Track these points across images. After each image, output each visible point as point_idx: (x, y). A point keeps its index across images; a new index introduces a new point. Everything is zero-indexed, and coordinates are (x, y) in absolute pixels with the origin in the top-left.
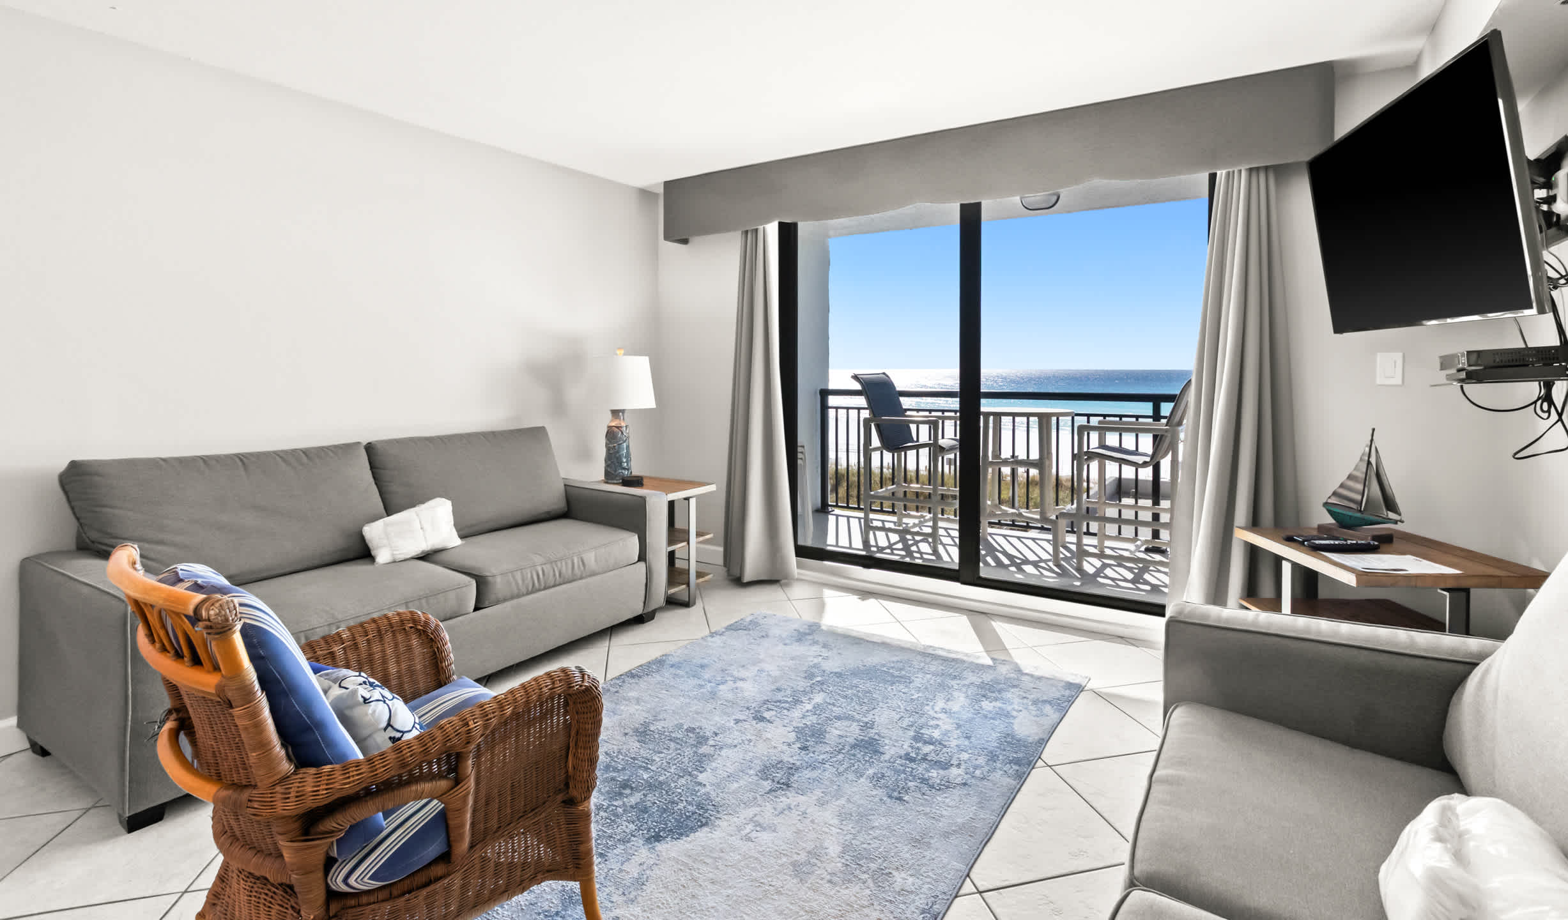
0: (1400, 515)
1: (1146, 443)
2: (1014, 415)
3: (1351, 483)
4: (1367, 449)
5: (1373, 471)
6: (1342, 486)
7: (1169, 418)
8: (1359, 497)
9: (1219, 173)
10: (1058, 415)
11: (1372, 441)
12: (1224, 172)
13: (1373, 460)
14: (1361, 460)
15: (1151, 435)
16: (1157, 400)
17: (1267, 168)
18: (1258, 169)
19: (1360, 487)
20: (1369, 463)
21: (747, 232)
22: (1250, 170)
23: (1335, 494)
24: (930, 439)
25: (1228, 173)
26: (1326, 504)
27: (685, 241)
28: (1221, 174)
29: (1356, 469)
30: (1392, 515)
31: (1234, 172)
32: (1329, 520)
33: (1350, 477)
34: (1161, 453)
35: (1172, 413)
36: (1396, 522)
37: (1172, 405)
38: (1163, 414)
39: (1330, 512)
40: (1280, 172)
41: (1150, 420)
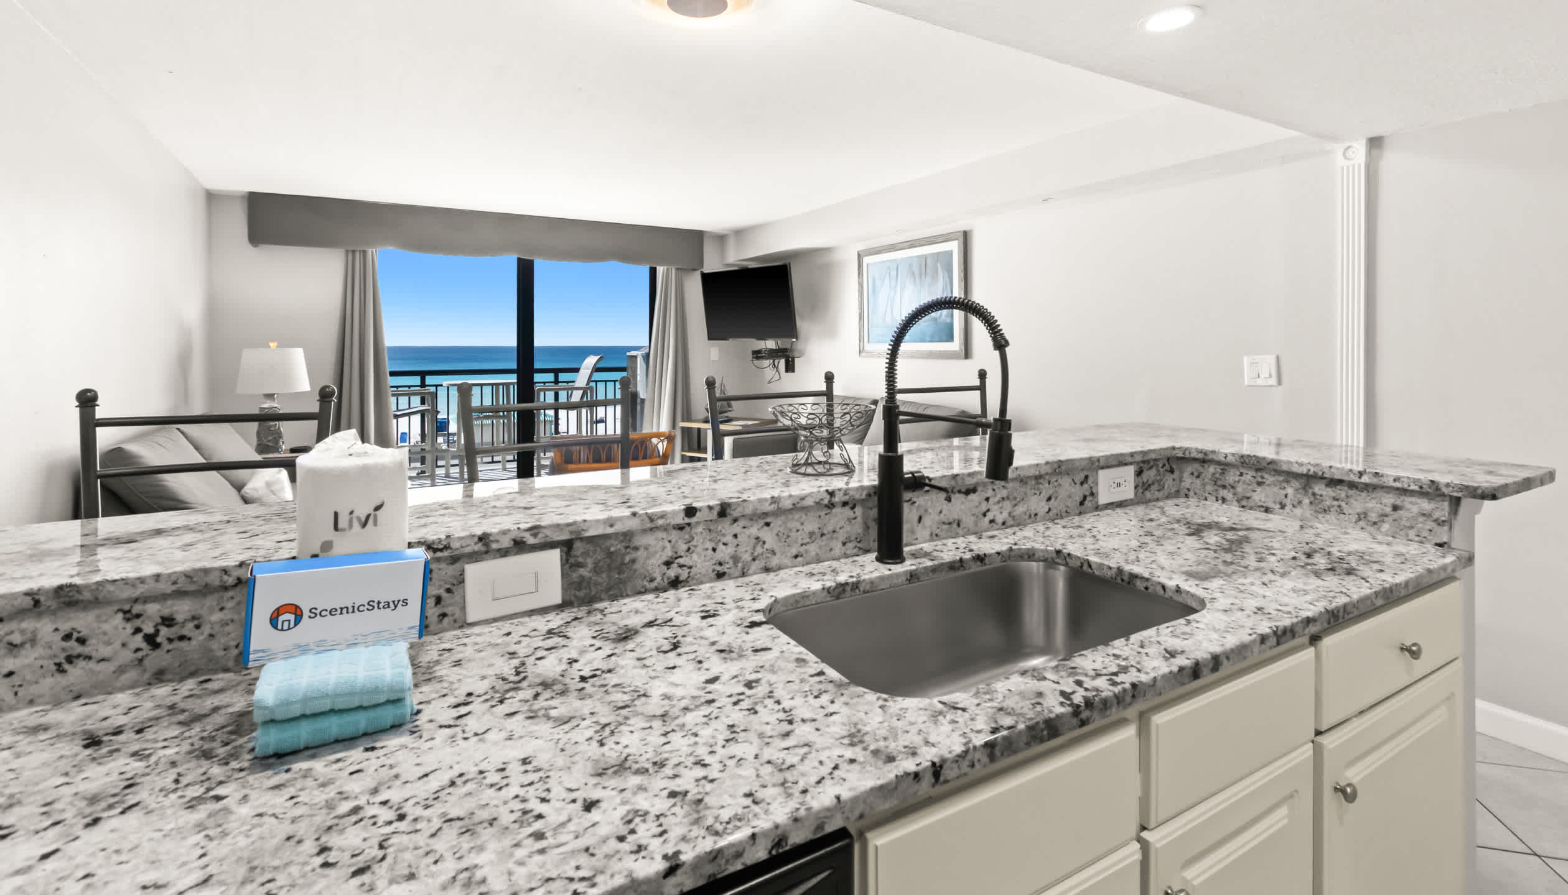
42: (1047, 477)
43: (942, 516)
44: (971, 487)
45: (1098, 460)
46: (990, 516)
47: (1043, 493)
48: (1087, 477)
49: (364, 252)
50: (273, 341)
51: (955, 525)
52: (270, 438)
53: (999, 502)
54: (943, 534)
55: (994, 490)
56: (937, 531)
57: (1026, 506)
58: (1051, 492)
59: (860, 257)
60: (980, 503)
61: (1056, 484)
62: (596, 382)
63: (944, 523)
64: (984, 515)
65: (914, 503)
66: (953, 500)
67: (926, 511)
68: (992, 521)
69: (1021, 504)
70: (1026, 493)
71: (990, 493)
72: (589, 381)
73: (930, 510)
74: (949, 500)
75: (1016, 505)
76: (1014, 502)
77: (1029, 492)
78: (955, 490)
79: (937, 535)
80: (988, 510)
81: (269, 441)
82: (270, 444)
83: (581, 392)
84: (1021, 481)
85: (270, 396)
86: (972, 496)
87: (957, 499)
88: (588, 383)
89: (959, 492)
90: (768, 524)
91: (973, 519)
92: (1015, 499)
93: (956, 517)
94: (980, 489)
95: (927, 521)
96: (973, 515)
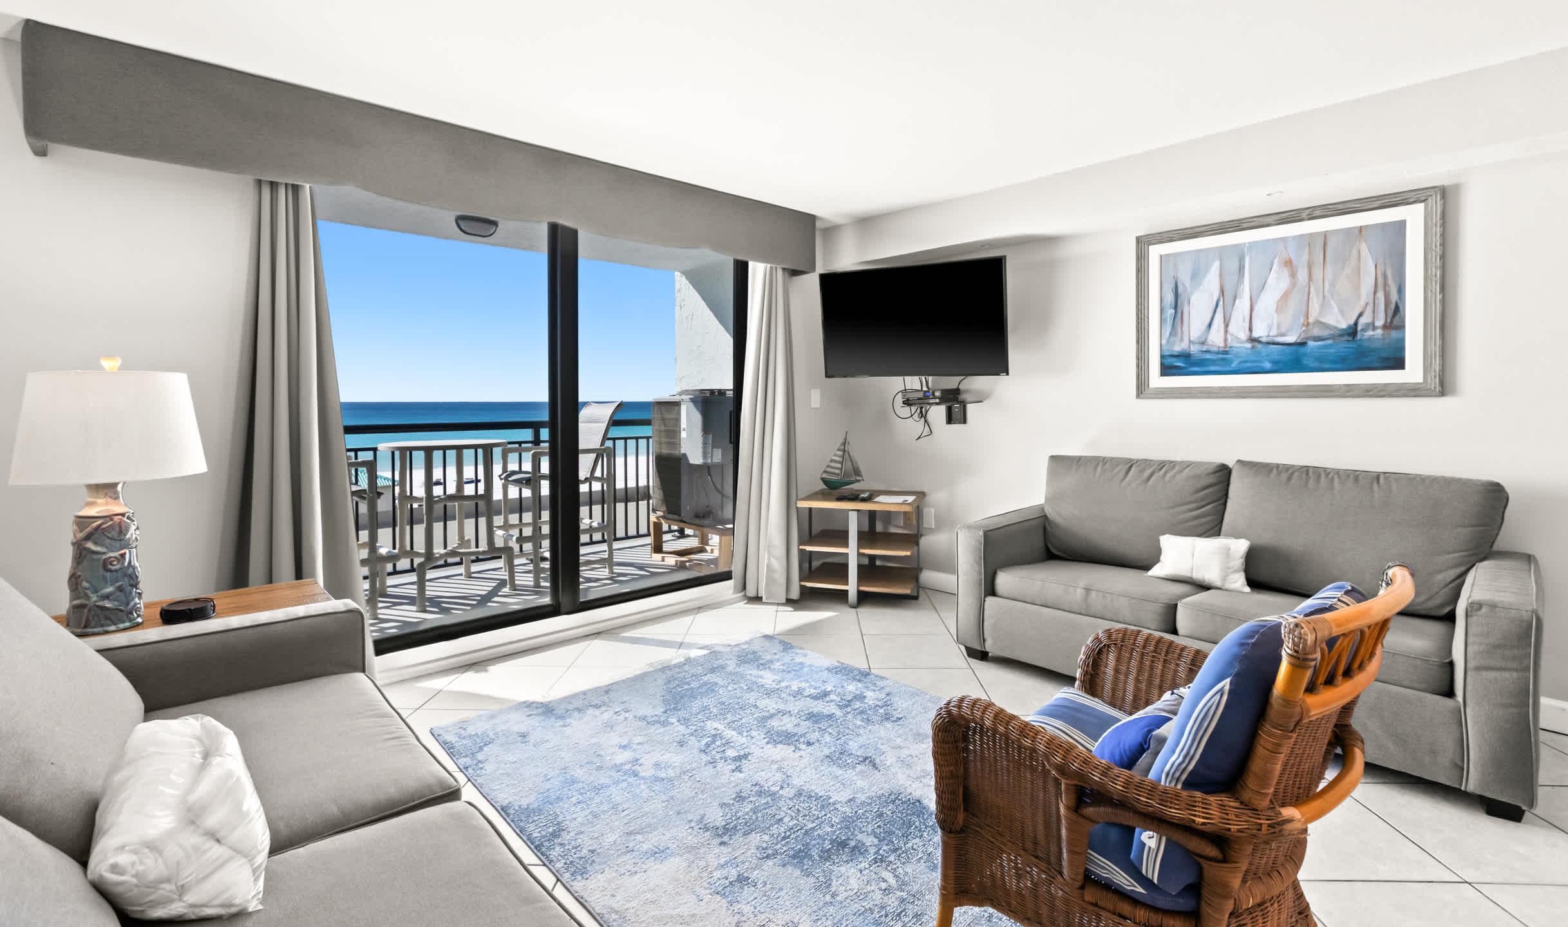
0: (862, 477)
3: (834, 465)
5: (847, 456)
6: (828, 466)
8: (838, 471)
11: (845, 439)
13: (847, 449)
14: (838, 450)
19: (839, 465)
20: (845, 451)
23: (825, 472)
26: (822, 478)
29: (835, 456)
30: (858, 478)
33: (833, 461)
36: (859, 481)
39: (823, 482)
49: (296, 189)
50: (110, 356)
52: (110, 589)
59: (1143, 243)
62: (614, 439)
72: (605, 438)
81: (107, 597)
82: (108, 604)
83: (594, 456)
85: (108, 489)
88: (602, 444)
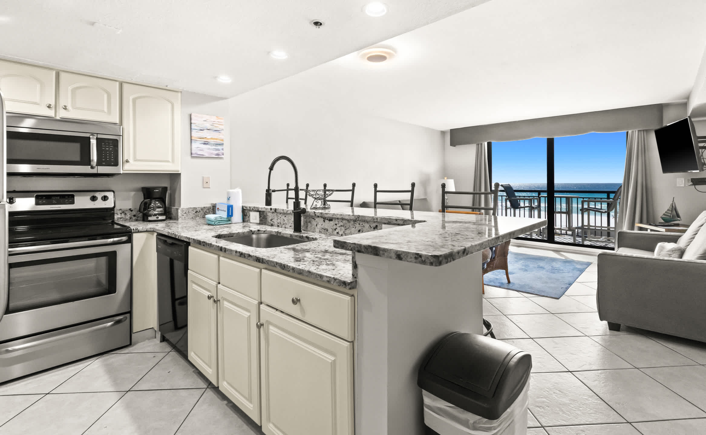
0: (681, 218)
1: (605, 206)
2: (561, 197)
3: (668, 212)
4: (672, 203)
5: (674, 208)
6: (666, 212)
7: (613, 199)
8: (670, 215)
9: (629, 131)
10: (572, 198)
11: (673, 200)
12: (631, 131)
13: (674, 205)
14: (671, 205)
15: (606, 203)
16: (608, 193)
17: (643, 130)
18: (641, 130)
19: (670, 212)
20: (673, 206)
21: (478, 144)
22: (639, 131)
23: (664, 214)
24: (529, 205)
25: (632, 131)
26: (661, 217)
27: (455, 146)
28: (630, 132)
29: (670, 208)
30: (679, 219)
31: (634, 131)
32: (663, 221)
33: (668, 210)
34: (611, 209)
35: (614, 197)
36: (679, 220)
37: (614, 195)
38: (611, 197)
39: (662, 219)
40: (647, 131)
41: (606, 199)
42: (358, 222)
43: (322, 226)
44: (331, 219)
45: (377, 219)
46: (337, 231)
47: (357, 228)
48: (377, 226)
51: (326, 230)
53: (340, 227)
54: (322, 232)
55: (338, 222)
56: (321, 231)
57: (350, 231)
58: (360, 228)
60: (334, 225)
61: (362, 225)
63: (323, 229)
64: (335, 230)
65: (315, 219)
66: (325, 221)
67: (318, 223)
68: (338, 233)
69: (348, 230)
70: (350, 226)
71: (337, 223)
73: (319, 223)
74: (324, 221)
75: (346, 230)
76: (345, 228)
77: (351, 226)
78: (326, 219)
79: (321, 232)
80: (336, 229)
84: (348, 221)
86: (331, 222)
87: (327, 221)
89: (327, 219)
90: (285, 216)
91: (331, 230)
92: (346, 227)
93: (326, 228)
94: (334, 220)
95: (318, 226)
96: (332, 229)
